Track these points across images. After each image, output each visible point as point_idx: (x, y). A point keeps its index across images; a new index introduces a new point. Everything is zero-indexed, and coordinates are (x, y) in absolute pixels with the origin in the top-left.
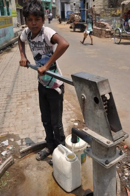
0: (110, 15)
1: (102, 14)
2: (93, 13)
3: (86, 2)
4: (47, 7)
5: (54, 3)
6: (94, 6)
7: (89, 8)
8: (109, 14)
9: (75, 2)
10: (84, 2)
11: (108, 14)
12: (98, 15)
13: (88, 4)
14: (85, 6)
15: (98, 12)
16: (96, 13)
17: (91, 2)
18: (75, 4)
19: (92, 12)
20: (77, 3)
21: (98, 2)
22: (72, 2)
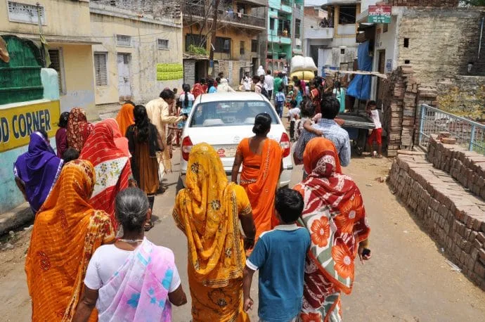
0: (477, 102)
1: (443, 95)
2: (408, 89)
3: (376, 49)
4: (283, 53)
5: (298, 46)
6: (407, 62)
7: (389, 66)
8: (474, 98)
9: (343, 47)
10: (371, 48)
11: (467, 99)
12: (427, 98)
13: (382, 53)
14: (372, 58)
15: (427, 88)
16: (419, 92)
17: (396, 48)
18: (343, 51)
19: (405, 86)
20: (350, 49)
21: (422, 48)
22: (337, 45)
